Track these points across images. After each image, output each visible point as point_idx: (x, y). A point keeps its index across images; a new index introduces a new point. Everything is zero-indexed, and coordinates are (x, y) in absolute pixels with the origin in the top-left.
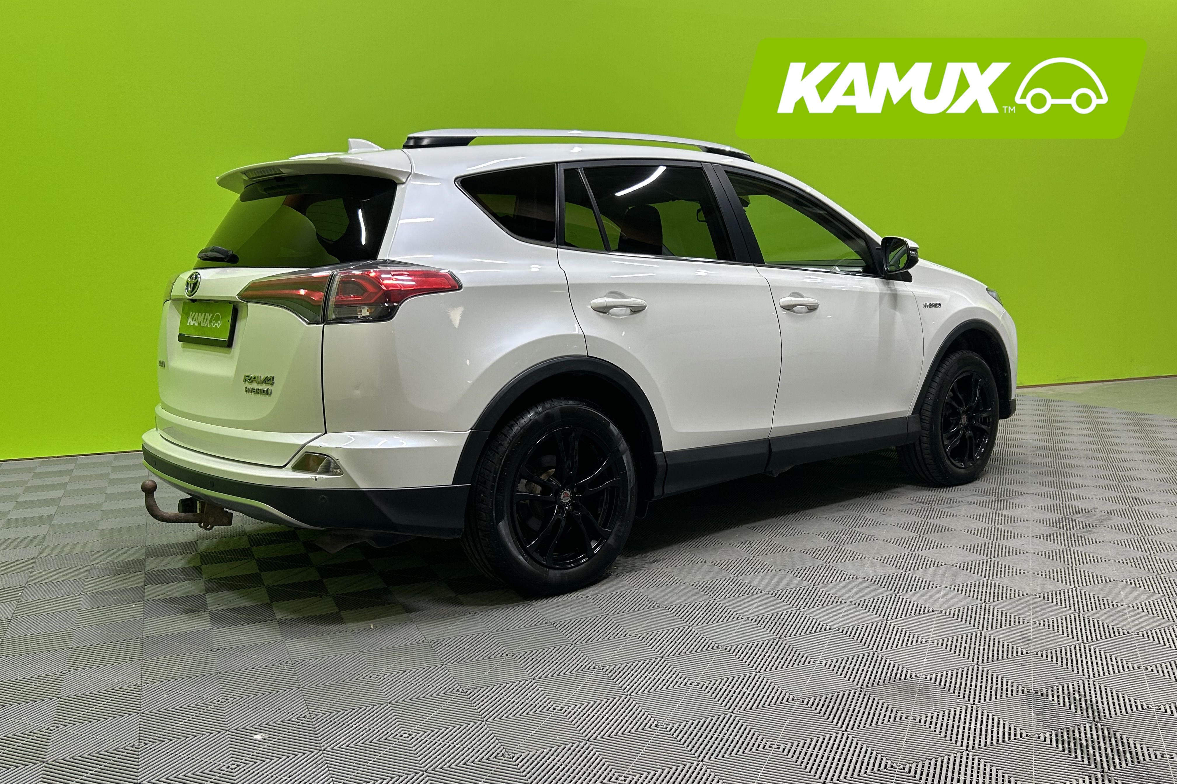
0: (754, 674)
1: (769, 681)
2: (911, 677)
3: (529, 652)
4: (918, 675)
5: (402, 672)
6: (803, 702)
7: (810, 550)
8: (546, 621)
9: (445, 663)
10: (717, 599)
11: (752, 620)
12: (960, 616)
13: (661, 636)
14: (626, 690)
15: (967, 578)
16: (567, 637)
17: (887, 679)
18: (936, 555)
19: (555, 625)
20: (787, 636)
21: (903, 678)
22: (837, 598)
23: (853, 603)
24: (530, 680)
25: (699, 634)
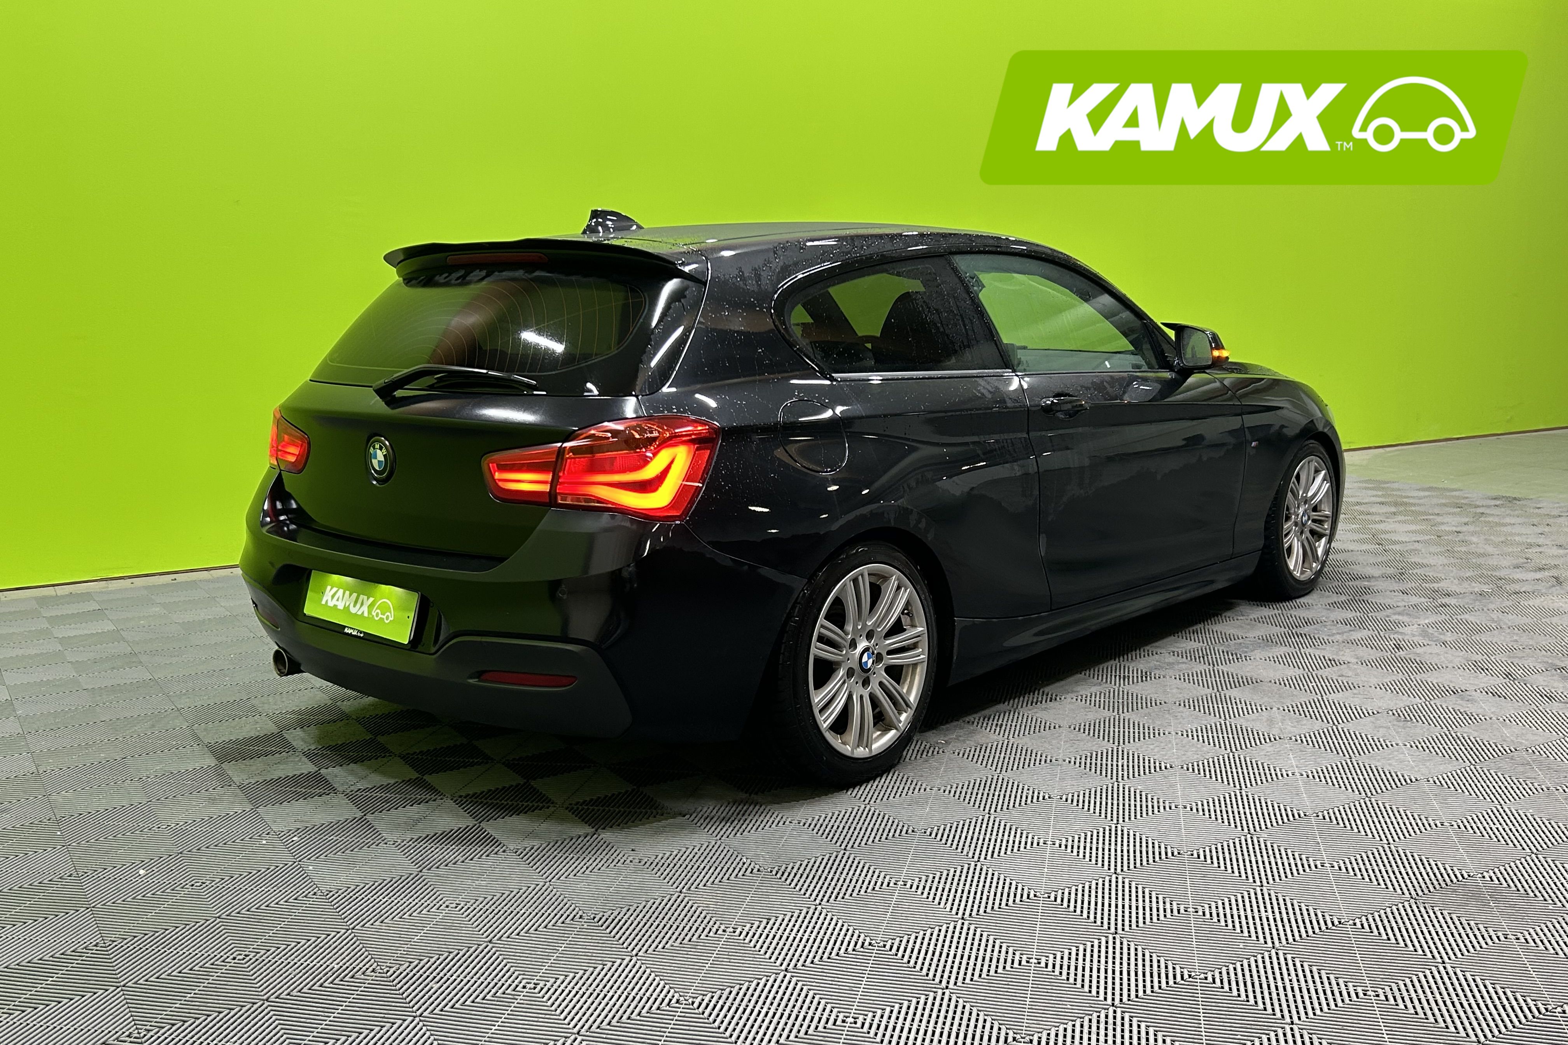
0: (1258, 889)
1: (1287, 898)
2: (1463, 878)
3: (924, 878)
4: (1472, 874)
5: (765, 921)
6: (1355, 924)
7: (1187, 701)
8: (911, 828)
9: (818, 902)
10: (1120, 779)
11: (1191, 810)
12: (1456, 785)
13: (1088, 840)
14: (1106, 926)
15: (1421, 731)
16: (959, 850)
17: (1436, 883)
18: (1356, 699)
19: (928, 833)
20: (1258, 829)
21: (1455, 880)
22: (1278, 770)
23: (1305, 774)
24: (960, 921)
25: (1138, 835)
